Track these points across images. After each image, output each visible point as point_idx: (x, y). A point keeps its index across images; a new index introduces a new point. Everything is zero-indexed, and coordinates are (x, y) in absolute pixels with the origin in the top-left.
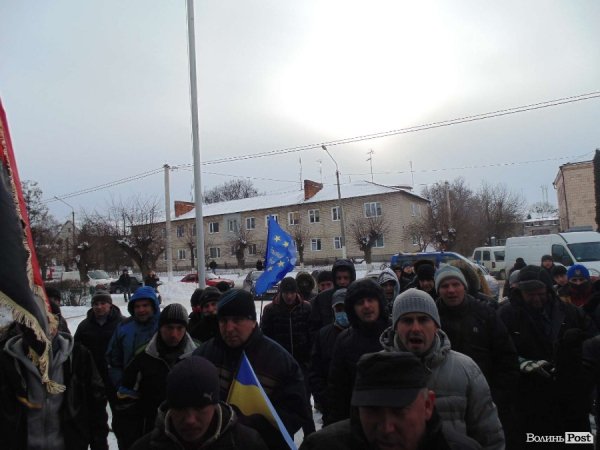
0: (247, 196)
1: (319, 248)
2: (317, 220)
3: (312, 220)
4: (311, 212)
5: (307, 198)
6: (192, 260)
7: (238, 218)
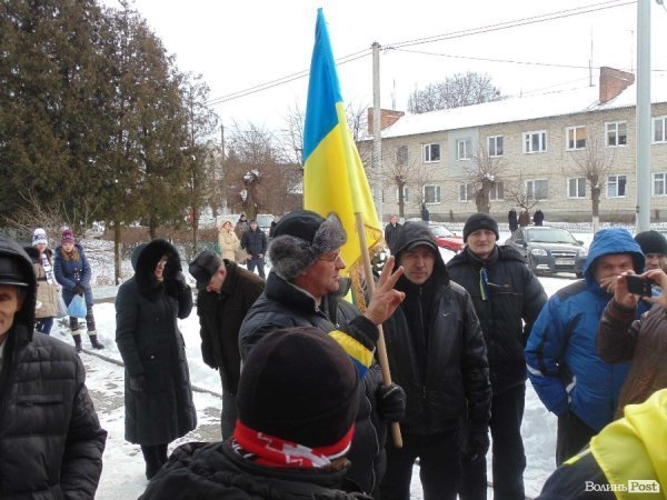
0: (481, 99)
1: (622, 192)
2: (623, 140)
3: (612, 141)
4: (610, 127)
5: (603, 101)
6: (401, 204)
7: (475, 137)
